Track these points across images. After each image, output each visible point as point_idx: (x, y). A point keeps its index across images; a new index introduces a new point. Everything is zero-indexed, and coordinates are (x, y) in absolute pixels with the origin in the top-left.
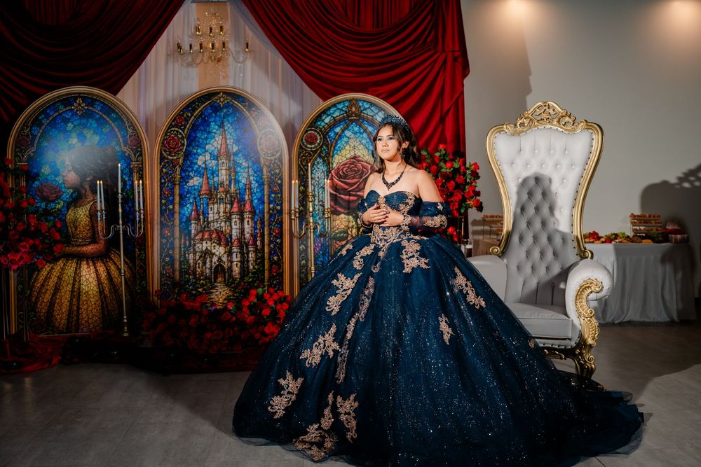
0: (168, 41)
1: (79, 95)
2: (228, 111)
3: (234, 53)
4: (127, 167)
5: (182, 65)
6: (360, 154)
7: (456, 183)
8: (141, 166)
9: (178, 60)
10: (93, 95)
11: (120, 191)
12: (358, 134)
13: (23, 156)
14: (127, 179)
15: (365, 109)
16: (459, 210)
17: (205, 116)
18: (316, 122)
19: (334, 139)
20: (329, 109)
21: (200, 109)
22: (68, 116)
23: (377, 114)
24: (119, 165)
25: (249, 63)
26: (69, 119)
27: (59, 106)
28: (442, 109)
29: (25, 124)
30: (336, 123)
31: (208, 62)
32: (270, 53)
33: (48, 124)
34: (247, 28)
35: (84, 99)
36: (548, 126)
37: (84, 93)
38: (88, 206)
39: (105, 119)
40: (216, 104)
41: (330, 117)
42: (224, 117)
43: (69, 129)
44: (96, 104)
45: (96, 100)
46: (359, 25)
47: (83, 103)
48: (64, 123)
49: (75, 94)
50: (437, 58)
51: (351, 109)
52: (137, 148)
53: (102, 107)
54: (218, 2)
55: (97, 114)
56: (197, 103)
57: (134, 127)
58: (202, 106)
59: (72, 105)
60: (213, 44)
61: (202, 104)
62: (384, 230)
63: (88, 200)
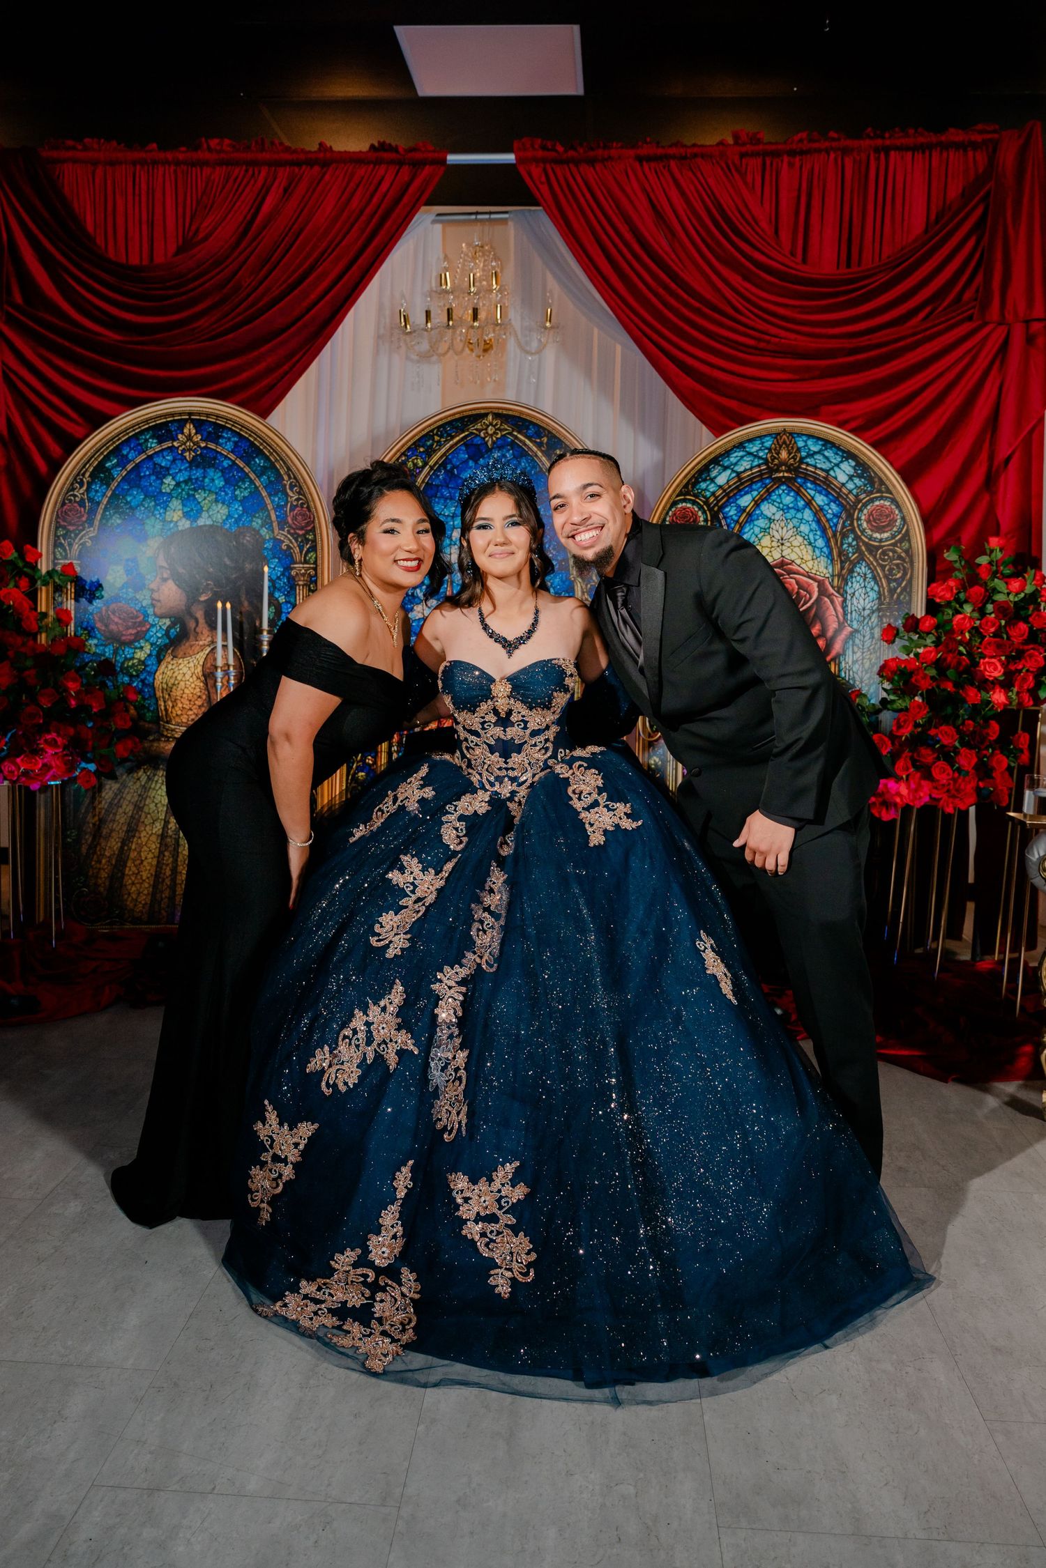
0: (381, 302)
1: (190, 417)
2: (504, 456)
3: (519, 332)
4: (283, 574)
5: (408, 358)
6: (793, 557)
8: (313, 572)
9: (399, 347)
10: (218, 416)
11: (265, 625)
12: (793, 512)
13: (70, 545)
14: (282, 599)
15: (811, 455)
16: (1034, 692)
17: (454, 467)
18: (697, 482)
19: (737, 522)
20: (727, 453)
21: (443, 450)
22: (164, 461)
23: (837, 465)
25: (551, 354)
26: (168, 469)
27: (146, 441)
28: (991, 458)
29: (77, 480)
30: (741, 485)
31: (463, 350)
32: (596, 331)
33: (124, 479)
34: (549, 276)
35: (199, 425)
37: (199, 414)
38: (201, 656)
39: (242, 470)
40: (477, 441)
41: (729, 471)
43: (166, 489)
44: (223, 437)
45: (224, 427)
46: (804, 261)
47: (196, 433)
48: (158, 478)
49: (180, 414)
50: (988, 335)
51: (778, 453)
52: (307, 532)
53: (236, 443)
54: (490, 220)
55: (226, 457)
56: (437, 438)
57: (301, 488)
58: (448, 446)
59: (175, 439)
60: (476, 311)
61: (447, 441)
62: (506, 755)
63: (201, 643)
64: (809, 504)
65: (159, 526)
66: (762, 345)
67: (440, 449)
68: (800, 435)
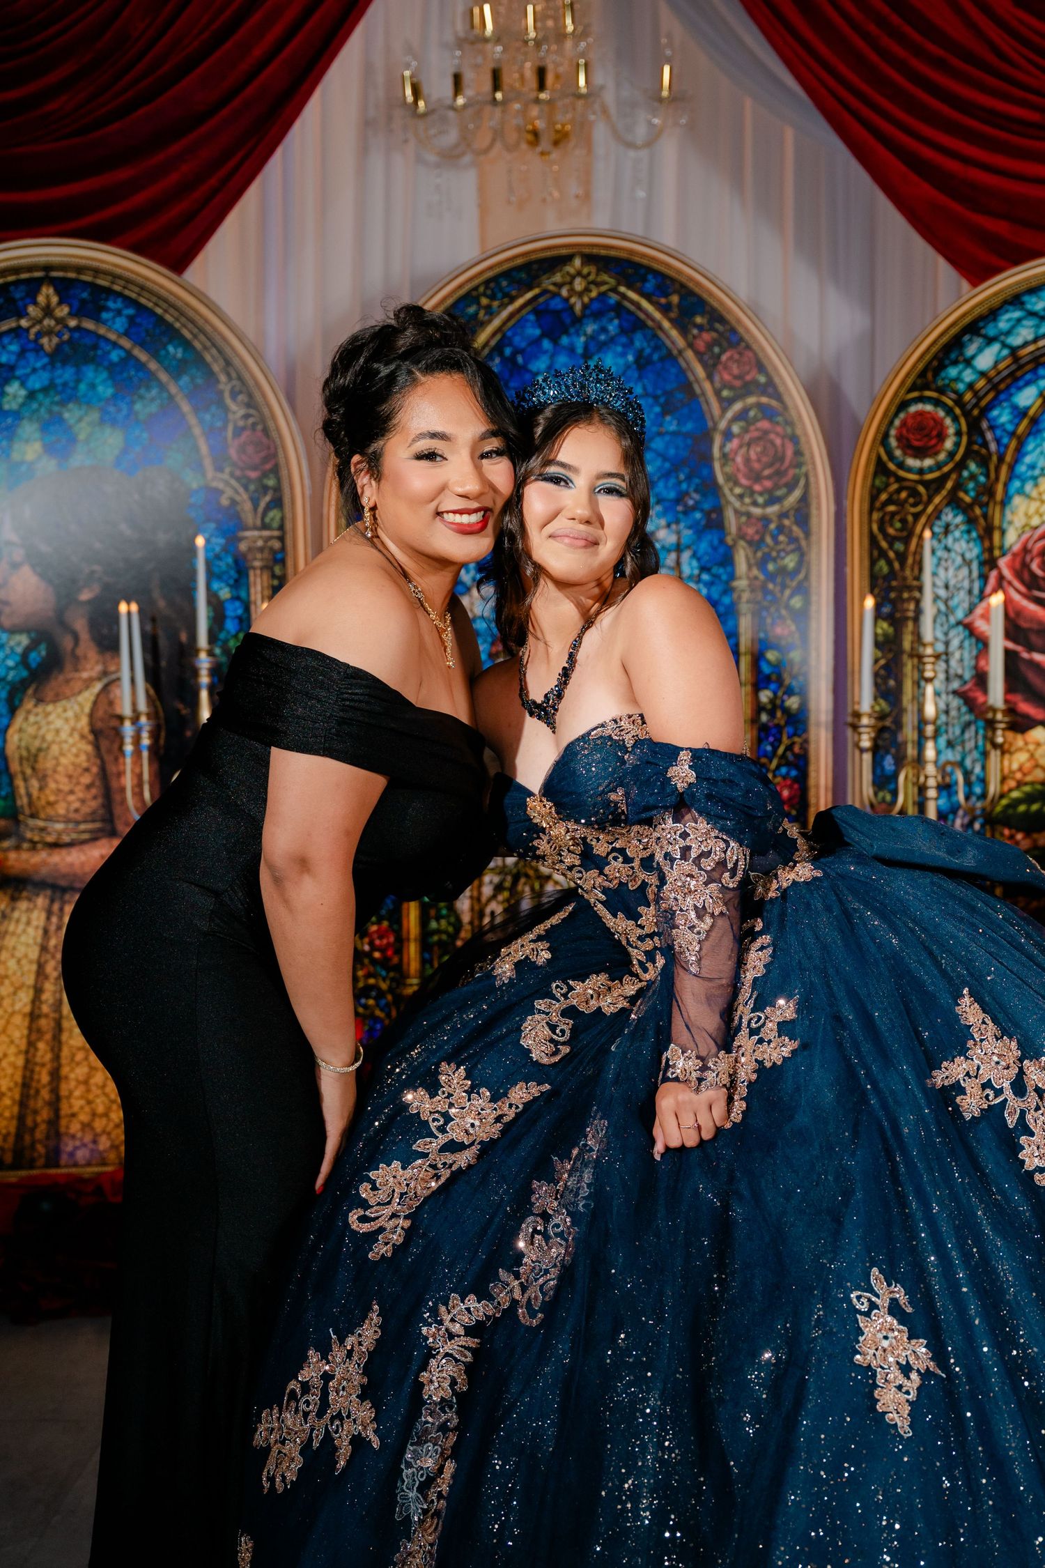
0: (368, 70)
1: (47, 274)
2: (604, 330)
3: (613, 110)
4: (225, 549)
8: (276, 545)
9: (405, 141)
10: (97, 272)
11: (203, 640)
14: (225, 593)
17: (516, 352)
18: (942, 367)
19: (1013, 434)
20: (993, 314)
21: (496, 322)
24: (200, 541)
25: (669, 149)
26: (11, 368)
30: (1017, 370)
31: (517, 145)
32: (748, 103)
35: (65, 288)
37: (63, 267)
38: (87, 698)
39: (144, 366)
40: (556, 304)
41: (996, 347)
42: (587, 355)
43: (10, 404)
44: (107, 309)
45: (109, 292)
47: (60, 303)
49: (30, 268)
52: (265, 475)
53: (131, 319)
55: (115, 345)
56: (484, 301)
57: (250, 396)
58: (505, 314)
59: (22, 314)
60: (541, 73)
61: (503, 306)
63: (85, 675)
67: (490, 321)
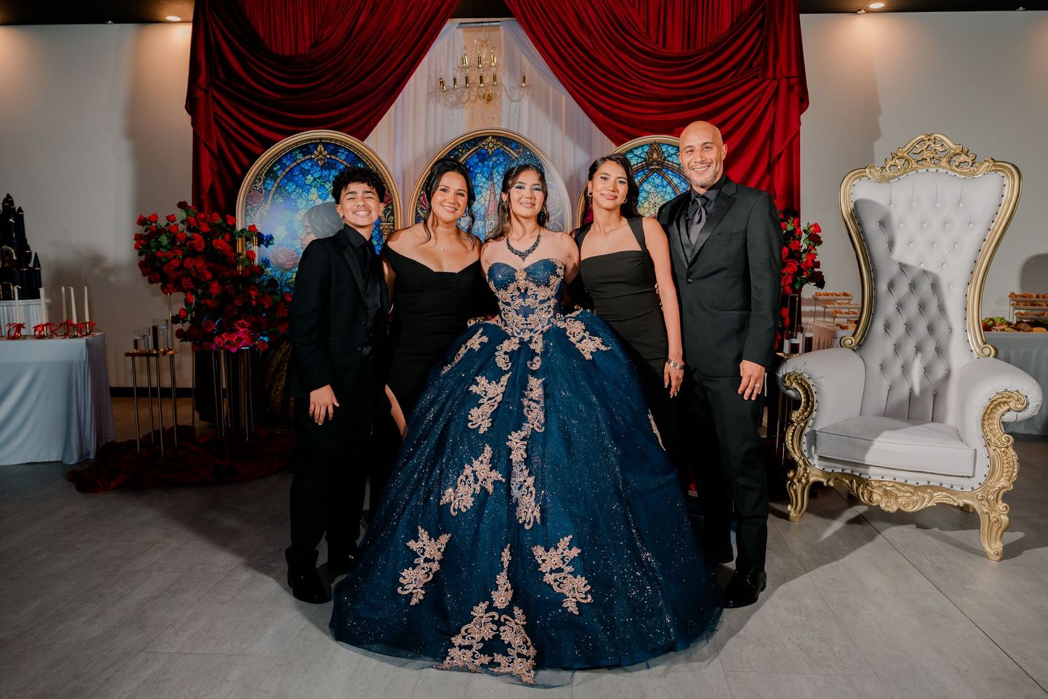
1: (321, 141)
2: (499, 160)
3: (508, 89)
4: (375, 229)
5: (445, 105)
7: (790, 251)
8: (392, 227)
9: (439, 99)
10: (336, 140)
12: (661, 188)
13: (254, 215)
15: (670, 156)
16: (792, 286)
17: (471, 166)
21: (464, 157)
22: (307, 166)
25: (526, 102)
26: (309, 171)
27: (296, 155)
28: (770, 155)
29: (257, 178)
31: (475, 100)
32: (551, 88)
33: (284, 176)
34: (524, 58)
35: (326, 145)
36: (933, 169)
37: (326, 139)
40: (483, 151)
42: (493, 168)
43: (308, 182)
44: (340, 152)
45: (340, 146)
46: (664, 46)
47: (324, 150)
48: (303, 176)
49: (315, 139)
50: (767, 87)
51: (652, 155)
52: (388, 205)
53: (347, 155)
54: (490, 26)
55: (342, 163)
56: (460, 150)
58: (467, 155)
59: (312, 153)
60: (481, 78)
61: (466, 152)
62: (526, 316)
64: (669, 183)
65: (304, 202)
66: (641, 94)
67: (462, 157)
68: (664, 144)
